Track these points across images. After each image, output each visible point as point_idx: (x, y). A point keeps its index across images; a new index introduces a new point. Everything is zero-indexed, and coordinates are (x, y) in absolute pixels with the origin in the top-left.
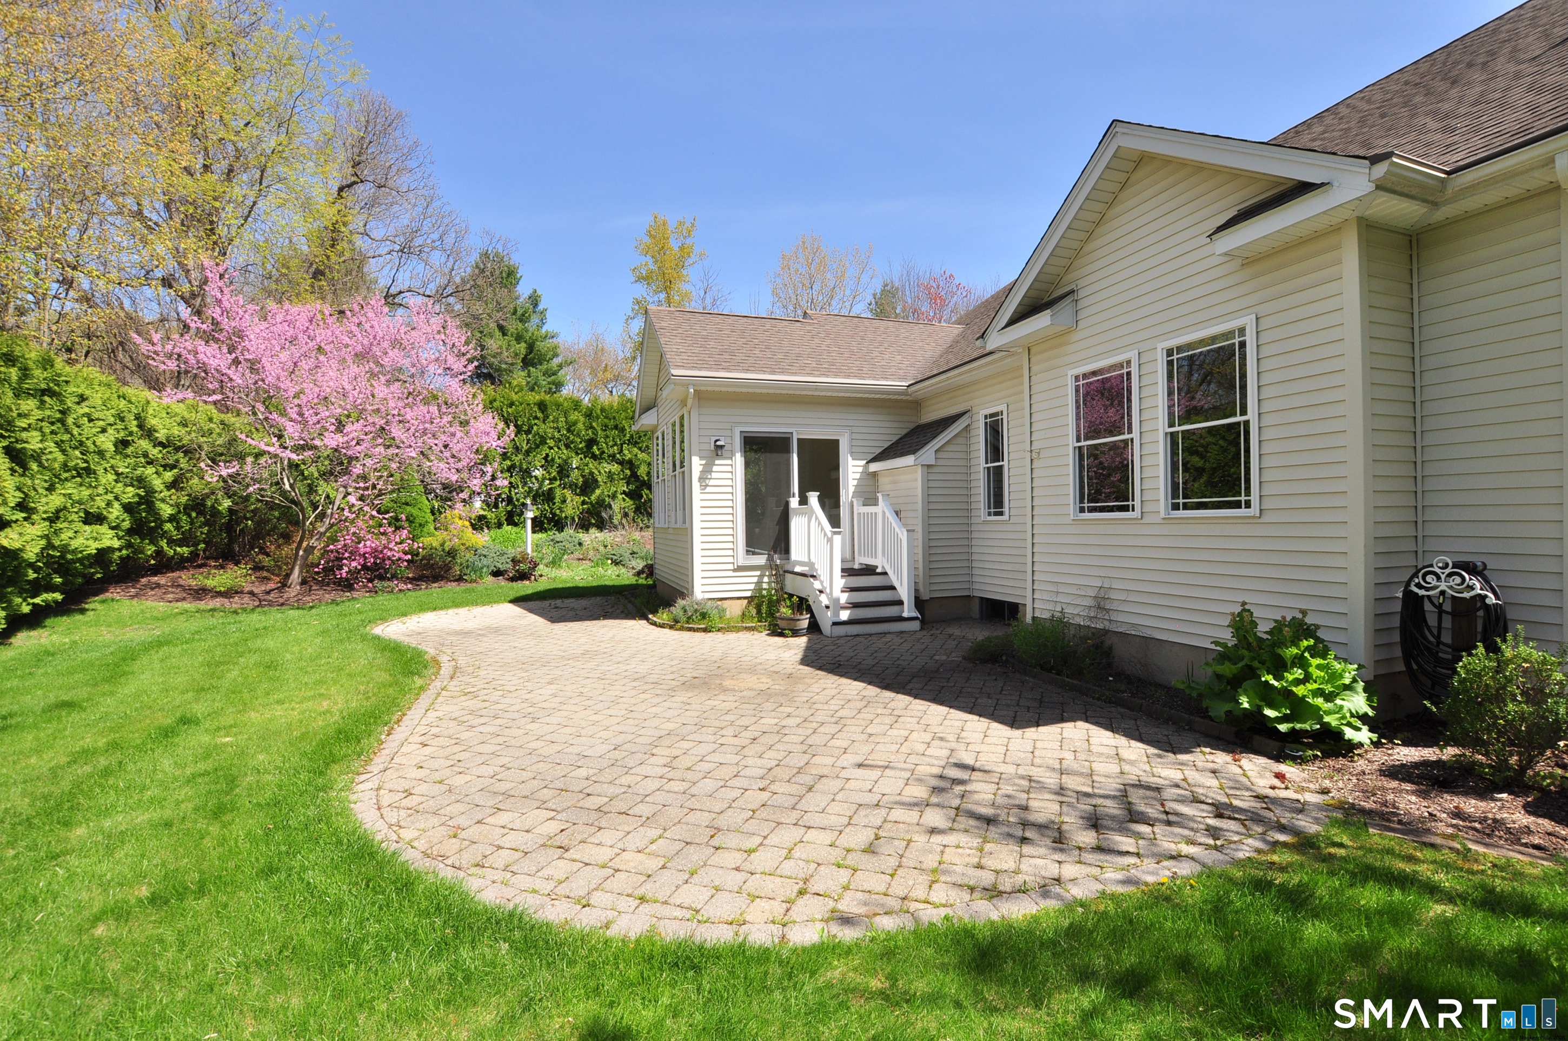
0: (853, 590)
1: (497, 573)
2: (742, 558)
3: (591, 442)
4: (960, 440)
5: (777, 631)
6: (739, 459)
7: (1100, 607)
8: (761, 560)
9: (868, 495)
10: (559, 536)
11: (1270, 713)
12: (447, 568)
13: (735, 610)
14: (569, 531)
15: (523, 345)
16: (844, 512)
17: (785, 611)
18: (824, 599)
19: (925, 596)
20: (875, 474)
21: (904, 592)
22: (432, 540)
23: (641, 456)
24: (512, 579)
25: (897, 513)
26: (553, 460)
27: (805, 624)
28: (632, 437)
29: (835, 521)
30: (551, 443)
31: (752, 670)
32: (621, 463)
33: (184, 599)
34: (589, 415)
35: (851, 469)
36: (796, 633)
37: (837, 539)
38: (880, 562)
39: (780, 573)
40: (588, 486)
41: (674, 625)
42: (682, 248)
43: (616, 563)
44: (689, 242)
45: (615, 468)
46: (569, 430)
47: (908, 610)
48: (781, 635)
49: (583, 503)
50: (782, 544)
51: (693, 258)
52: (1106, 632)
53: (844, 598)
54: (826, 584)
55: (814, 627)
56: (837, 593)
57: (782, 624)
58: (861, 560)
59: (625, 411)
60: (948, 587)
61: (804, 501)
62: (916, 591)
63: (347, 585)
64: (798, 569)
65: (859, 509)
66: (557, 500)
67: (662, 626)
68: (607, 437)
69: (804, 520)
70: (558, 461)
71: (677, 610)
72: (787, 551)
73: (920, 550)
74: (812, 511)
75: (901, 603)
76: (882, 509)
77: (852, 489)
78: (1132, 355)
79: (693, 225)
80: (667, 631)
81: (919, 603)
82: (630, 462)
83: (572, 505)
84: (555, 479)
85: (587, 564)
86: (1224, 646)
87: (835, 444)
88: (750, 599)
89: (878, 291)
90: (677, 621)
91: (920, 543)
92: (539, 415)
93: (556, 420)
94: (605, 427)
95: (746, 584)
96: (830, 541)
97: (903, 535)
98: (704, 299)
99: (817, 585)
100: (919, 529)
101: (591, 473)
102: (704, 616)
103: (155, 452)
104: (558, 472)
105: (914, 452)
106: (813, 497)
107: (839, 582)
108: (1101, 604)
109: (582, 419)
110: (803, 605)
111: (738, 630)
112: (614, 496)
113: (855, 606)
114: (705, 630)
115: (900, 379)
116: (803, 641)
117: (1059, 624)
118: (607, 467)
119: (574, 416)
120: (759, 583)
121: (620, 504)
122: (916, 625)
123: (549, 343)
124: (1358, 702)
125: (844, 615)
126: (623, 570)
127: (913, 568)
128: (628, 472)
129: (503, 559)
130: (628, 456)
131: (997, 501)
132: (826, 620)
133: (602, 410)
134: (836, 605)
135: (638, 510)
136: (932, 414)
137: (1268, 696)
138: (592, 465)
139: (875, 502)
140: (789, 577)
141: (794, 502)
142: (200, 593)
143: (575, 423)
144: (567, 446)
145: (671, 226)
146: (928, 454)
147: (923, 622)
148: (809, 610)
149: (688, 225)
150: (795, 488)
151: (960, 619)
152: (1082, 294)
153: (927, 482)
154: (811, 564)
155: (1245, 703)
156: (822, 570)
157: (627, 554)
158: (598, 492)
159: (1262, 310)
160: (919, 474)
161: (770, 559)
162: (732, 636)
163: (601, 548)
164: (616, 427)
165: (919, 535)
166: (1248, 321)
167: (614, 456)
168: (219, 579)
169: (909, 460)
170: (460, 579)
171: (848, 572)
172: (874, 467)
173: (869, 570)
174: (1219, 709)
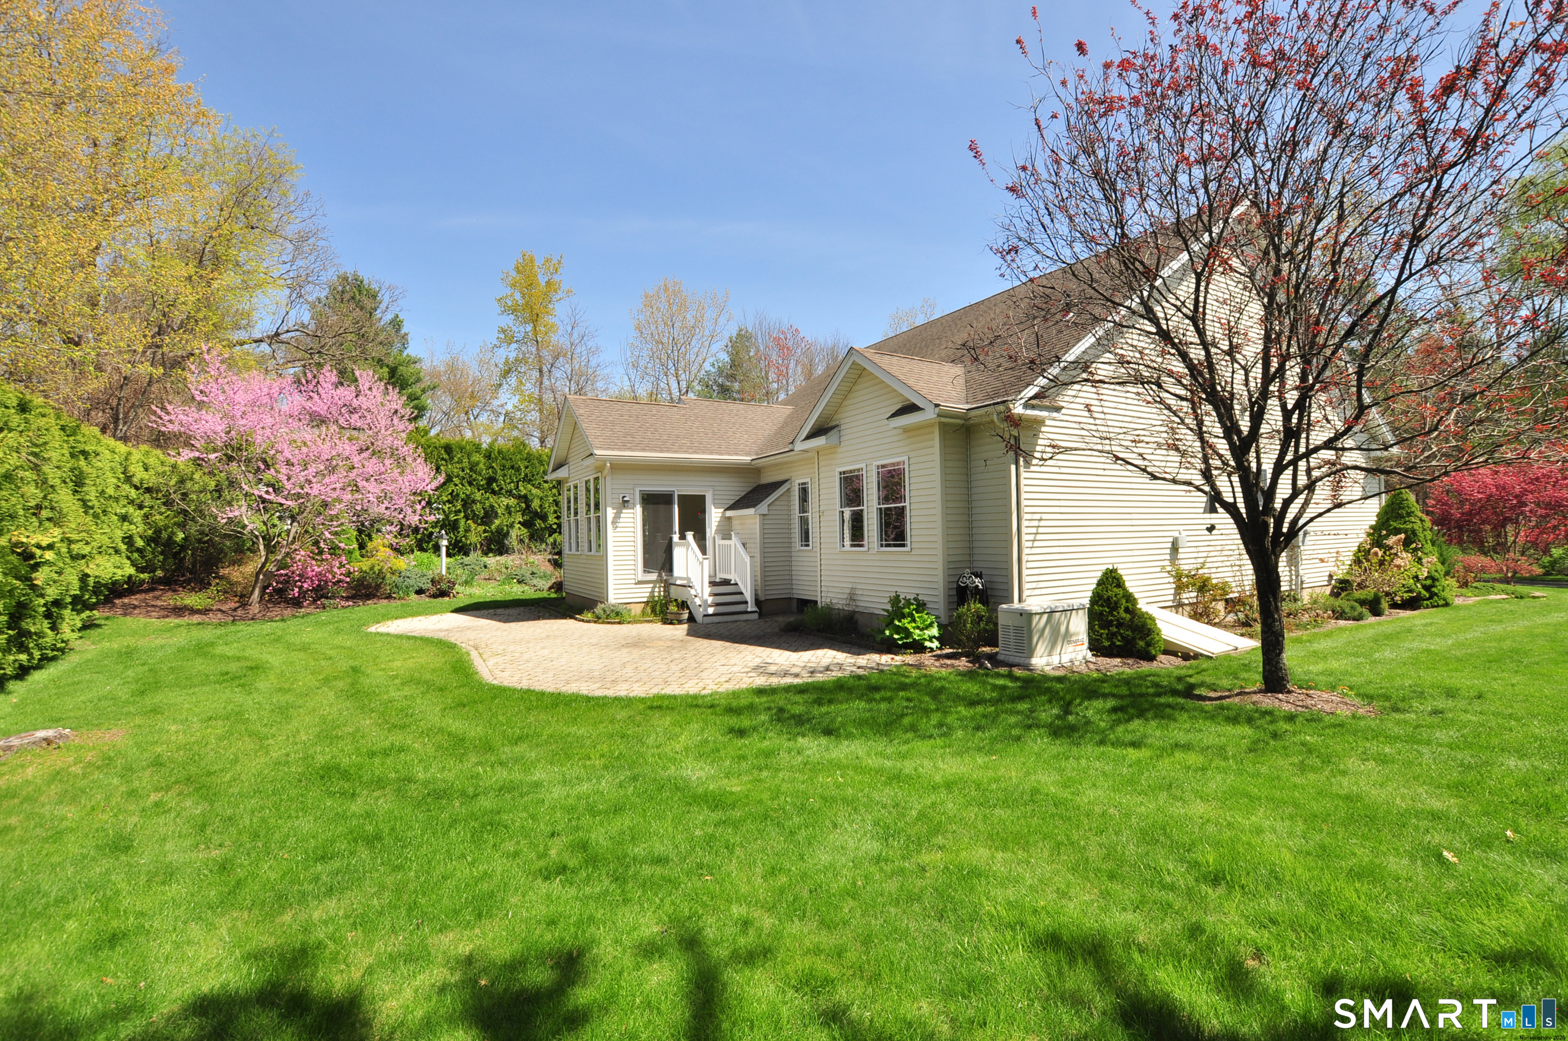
0: (716, 595)
1: (420, 592)
2: (641, 576)
3: (491, 480)
4: (784, 498)
5: (666, 621)
6: (639, 509)
7: (851, 599)
8: (654, 576)
9: (726, 531)
10: (466, 560)
11: (896, 636)
12: (378, 587)
13: (637, 609)
14: (474, 556)
15: (386, 370)
16: (709, 543)
17: (673, 608)
18: (698, 601)
19: (762, 598)
20: (729, 518)
21: (748, 595)
22: (360, 565)
23: (534, 491)
24: (434, 596)
25: (744, 545)
26: (458, 495)
27: (686, 616)
28: (526, 475)
29: (703, 550)
30: (456, 480)
31: (659, 639)
32: (519, 497)
33: (167, 616)
34: (488, 456)
35: (713, 515)
36: (680, 622)
37: (706, 563)
38: (733, 577)
39: (668, 585)
40: (489, 515)
41: (597, 620)
42: (548, 283)
43: (519, 582)
44: (556, 278)
45: (512, 502)
46: (471, 469)
47: (751, 607)
48: (671, 623)
49: (485, 531)
50: (666, 565)
51: (560, 294)
52: (854, 612)
53: (710, 600)
54: (699, 591)
55: (691, 619)
56: (706, 596)
57: (669, 616)
58: (721, 576)
59: (520, 453)
60: (776, 592)
61: (683, 537)
62: (756, 595)
63: (297, 603)
64: (678, 582)
65: (719, 542)
66: (461, 529)
67: (588, 622)
68: (505, 475)
69: (683, 550)
70: (463, 496)
71: (599, 610)
72: (671, 570)
73: (758, 569)
74: (688, 545)
75: (746, 602)
76: (734, 542)
77: (714, 528)
78: (863, 465)
79: (559, 262)
80: (592, 625)
81: (758, 602)
82: (525, 497)
83: (476, 534)
84: (460, 511)
85: (493, 583)
86: (887, 611)
87: (703, 498)
88: (647, 603)
89: (734, 335)
90: (599, 618)
91: (758, 564)
92: (446, 456)
93: (460, 462)
94: (503, 467)
95: (644, 593)
96: (701, 563)
97: (748, 560)
98: (571, 335)
99: (693, 592)
100: (758, 555)
101: (492, 507)
102: (617, 614)
103: (133, 493)
104: (463, 506)
105: (754, 506)
106: (690, 535)
107: (707, 590)
108: (852, 597)
109: (483, 460)
110: (683, 605)
111: (641, 622)
112: (512, 526)
113: (718, 605)
114: (619, 623)
115: (747, 455)
116: (685, 626)
117: (829, 609)
118: (505, 501)
119: (476, 457)
120: (653, 592)
121: (517, 532)
122: (756, 616)
123: (411, 369)
124: (935, 631)
125: (711, 611)
126: (527, 588)
127: (754, 578)
128: (523, 505)
129: (424, 580)
130: (523, 492)
131: (805, 537)
132: (699, 614)
133: (500, 452)
134: (705, 605)
135: (531, 537)
136: (767, 479)
137: (898, 630)
138: (493, 499)
139: (729, 537)
140: (673, 587)
141: (676, 538)
142: (179, 611)
143: (477, 464)
144: (470, 484)
145: (539, 262)
146: (763, 507)
147: (761, 614)
148: (688, 608)
149: (555, 261)
150: (676, 527)
151: (783, 613)
152: (842, 427)
153: (763, 525)
154: (688, 579)
155: (887, 633)
156: (696, 582)
157: (528, 575)
158: (497, 522)
159: (911, 454)
160: (758, 520)
161: (660, 575)
162: (639, 625)
163: (504, 570)
164: (512, 467)
165: (758, 559)
166: (905, 458)
167: (510, 491)
168: (192, 599)
169: (751, 511)
170: (389, 597)
171: (713, 584)
172: (729, 514)
173: (726, 582)
174: (879, 638)
